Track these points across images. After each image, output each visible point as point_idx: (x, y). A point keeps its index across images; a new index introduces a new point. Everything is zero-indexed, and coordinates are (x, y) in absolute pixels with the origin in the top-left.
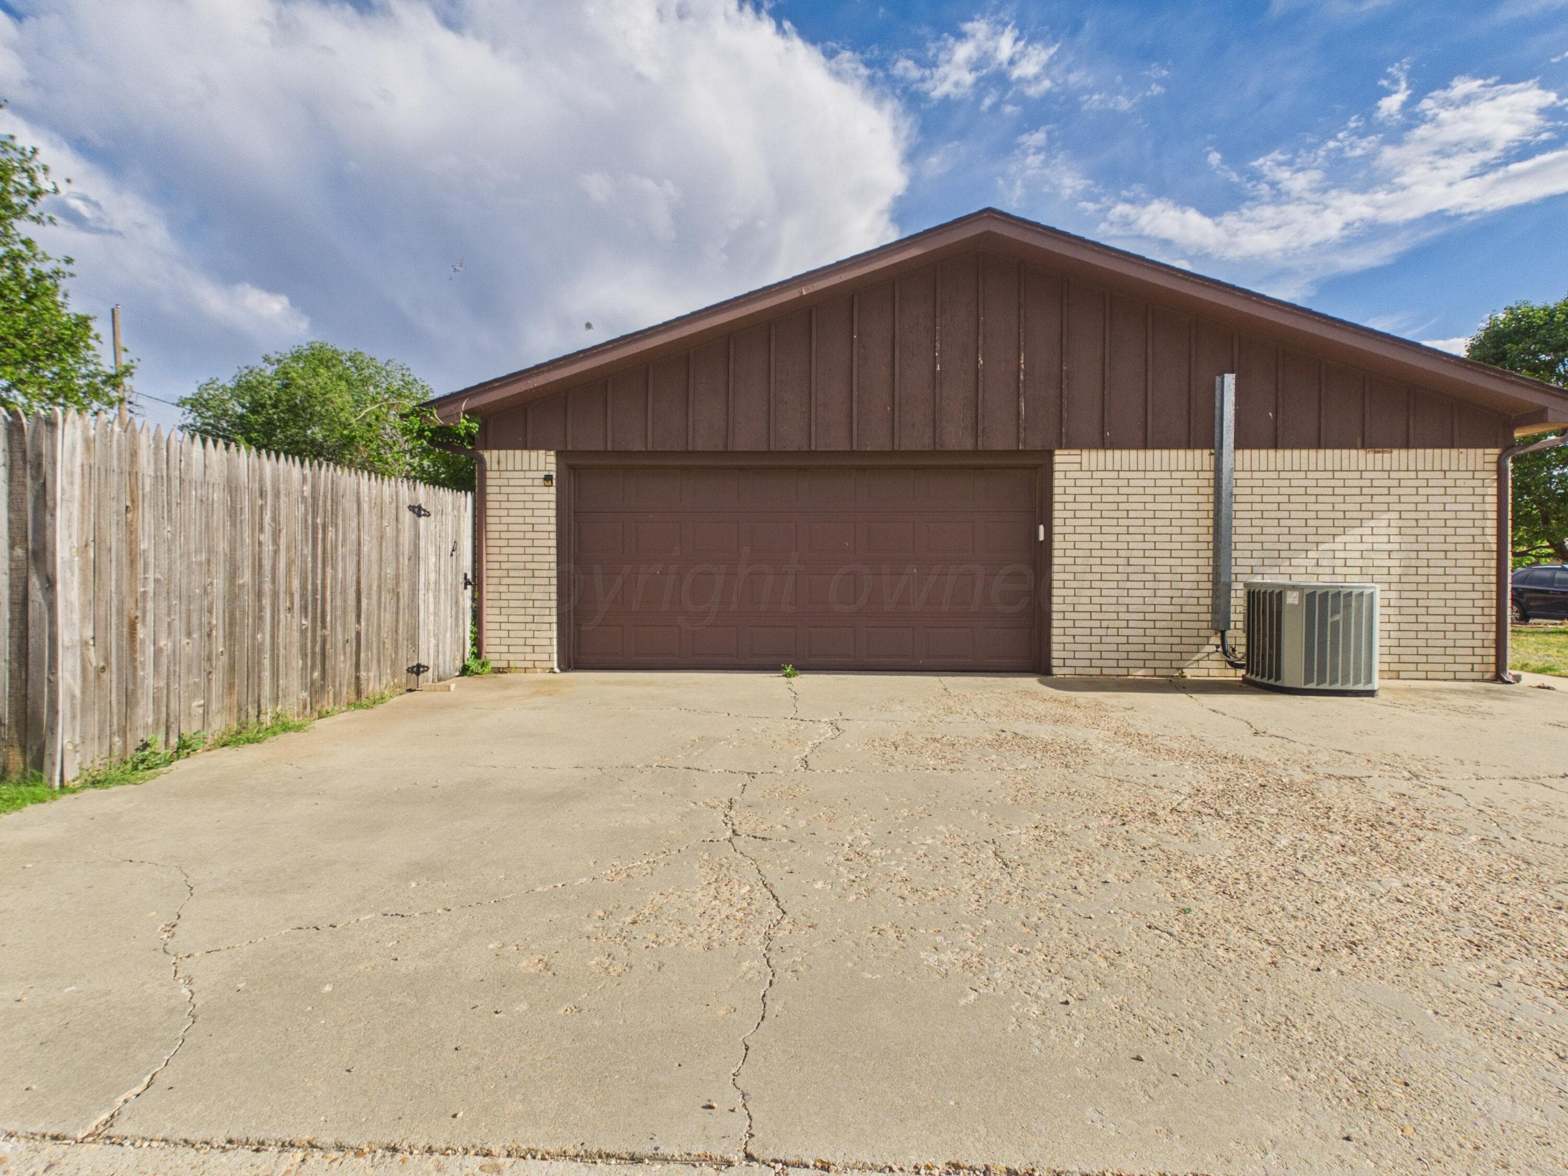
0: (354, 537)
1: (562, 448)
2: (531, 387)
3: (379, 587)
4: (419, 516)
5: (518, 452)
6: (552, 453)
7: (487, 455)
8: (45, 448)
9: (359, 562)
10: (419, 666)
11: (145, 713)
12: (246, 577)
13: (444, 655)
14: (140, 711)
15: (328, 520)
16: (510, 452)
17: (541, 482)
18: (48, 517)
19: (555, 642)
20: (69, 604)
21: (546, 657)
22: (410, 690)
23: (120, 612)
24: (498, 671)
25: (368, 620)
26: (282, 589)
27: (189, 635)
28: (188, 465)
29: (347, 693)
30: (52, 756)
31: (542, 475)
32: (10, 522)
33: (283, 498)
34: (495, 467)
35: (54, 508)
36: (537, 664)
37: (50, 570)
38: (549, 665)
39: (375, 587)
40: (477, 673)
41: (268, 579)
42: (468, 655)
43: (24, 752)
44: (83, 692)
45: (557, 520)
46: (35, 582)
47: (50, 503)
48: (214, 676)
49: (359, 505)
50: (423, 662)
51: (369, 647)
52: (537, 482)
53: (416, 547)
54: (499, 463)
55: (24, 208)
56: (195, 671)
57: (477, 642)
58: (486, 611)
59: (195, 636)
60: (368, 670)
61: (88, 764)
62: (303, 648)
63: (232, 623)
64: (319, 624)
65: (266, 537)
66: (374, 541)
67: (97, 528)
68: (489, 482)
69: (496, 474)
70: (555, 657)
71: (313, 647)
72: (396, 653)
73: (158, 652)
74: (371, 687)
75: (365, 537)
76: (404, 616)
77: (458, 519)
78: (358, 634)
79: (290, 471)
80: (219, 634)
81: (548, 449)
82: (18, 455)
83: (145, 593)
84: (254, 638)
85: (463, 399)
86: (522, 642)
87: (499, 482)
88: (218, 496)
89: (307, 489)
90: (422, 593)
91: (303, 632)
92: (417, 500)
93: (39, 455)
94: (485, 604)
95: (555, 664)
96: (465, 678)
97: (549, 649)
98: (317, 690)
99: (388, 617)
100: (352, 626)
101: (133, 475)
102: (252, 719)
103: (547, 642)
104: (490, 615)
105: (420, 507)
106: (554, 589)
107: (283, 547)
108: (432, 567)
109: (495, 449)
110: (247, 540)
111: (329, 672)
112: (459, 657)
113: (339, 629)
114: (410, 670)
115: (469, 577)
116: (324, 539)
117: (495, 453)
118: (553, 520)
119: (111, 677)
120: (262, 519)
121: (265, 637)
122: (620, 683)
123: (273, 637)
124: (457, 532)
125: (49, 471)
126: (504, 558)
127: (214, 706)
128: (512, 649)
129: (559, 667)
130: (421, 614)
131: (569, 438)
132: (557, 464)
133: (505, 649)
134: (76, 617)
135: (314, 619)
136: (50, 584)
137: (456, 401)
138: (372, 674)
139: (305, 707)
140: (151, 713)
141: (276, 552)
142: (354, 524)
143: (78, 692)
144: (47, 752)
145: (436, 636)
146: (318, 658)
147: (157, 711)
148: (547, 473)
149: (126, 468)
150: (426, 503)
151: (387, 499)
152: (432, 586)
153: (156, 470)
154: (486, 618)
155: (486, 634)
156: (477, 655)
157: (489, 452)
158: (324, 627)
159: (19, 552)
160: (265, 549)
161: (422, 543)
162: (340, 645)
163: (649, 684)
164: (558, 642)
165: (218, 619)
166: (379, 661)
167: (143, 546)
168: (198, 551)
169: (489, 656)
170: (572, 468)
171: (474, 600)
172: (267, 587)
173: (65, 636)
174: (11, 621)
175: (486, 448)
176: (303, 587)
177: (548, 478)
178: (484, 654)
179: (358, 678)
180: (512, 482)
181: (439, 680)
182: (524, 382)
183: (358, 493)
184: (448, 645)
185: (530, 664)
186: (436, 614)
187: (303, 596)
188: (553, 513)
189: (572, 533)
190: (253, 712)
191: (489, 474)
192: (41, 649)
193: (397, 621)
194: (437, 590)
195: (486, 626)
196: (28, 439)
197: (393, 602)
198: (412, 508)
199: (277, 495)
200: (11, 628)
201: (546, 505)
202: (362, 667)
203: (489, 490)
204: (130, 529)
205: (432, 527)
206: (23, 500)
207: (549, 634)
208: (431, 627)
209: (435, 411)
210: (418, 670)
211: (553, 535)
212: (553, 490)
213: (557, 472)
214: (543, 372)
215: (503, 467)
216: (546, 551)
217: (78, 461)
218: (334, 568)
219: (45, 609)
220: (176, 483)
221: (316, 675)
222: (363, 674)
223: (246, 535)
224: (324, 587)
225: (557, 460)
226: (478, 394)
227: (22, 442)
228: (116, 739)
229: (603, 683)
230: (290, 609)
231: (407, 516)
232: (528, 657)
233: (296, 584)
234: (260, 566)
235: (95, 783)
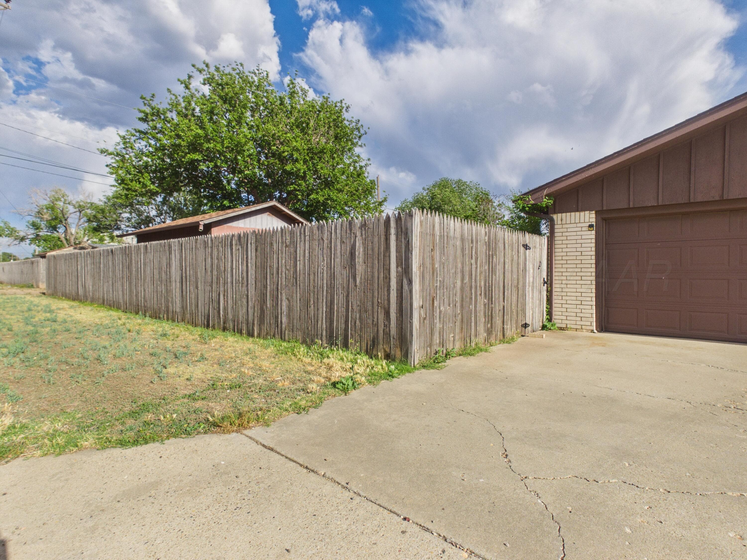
0: (503, 260)
1: (600, 209)
2: (584, 177)
3: (511, 285)
4: (526, 249)
5: (573, 214)
6: (594, 212)
7: (555, 216)
8: (409, 225)
9: (504, 273)
10: (526, 324)
11: (436, 339)
12: (467, 280)
13: (535, 320)
14: (435, 337)
15: (494, 252)
16: (568, 214)
17: (587, 229)
18: (410, 254)
19: (594, 316)
20: (416, 290)
21: (589, 324)
22: (523, 336)
23: (430, 294)
24: (561, 329)
25: (507, 300)
26: (478, 285)
27: (449, 305)
28: (449, 230)
29: (500, 335)
30: (411, 353)
31: (587, 225)
32: (397, 257)
33: (479, 243)
34: (559, 222)
35: (412, 251)
36: (583, 327)
37: (410, 276)
38: (591, 328)
39: (510, 285)
40: (550, 329)
41: (473, 281)
42: (545, 320)
43: (401, 351)
44: (420, 328)
45: (596, 249)
46: (405, 281)
47: (410, 249)
48: (457, 324)
49: (504, 245)
50: (528, 322)
51: (508, 314)
52: (583, 229)
53: (525, 264)
54: (562, 220)
55: (357, 143)
56: (451, 321)
57: (550, 313)
58: (554, 297)
59: (451, 306)
60: (507, 325)
61: (421, 359)
62: (485, 313)
63: (462, 301)
64: (490, 302)
65: (473, 261)
66: (510, 262)
67: (423, 259)
68: (556, 231)
69: (560, 226)
70: (594, 324)
71: (488, 312)
72: (517, 317)
73: (440, 312)
74: (508, 333)
75: (507, 260)
76: (520, 300)
77: (541, 250)
78: (504, 307)
79: (481, 230)
80: (458, 305)
81: (590, 210)
82: (400, 230)
83: (437, 286)
84: (469, 307)
85: (545, 189)
86: (575, 314)
87: (562, 230)
88: (458, 243)
89: (487, 238)
90: (527, 287)
91: (485, 305)
92: (526, 241)
93: (407, 229)
94: (554, 293)
95: (595, 329)
96: (544, 331)
97: (591, 320)
98: (489, 332)
99: (514, 298)
100: (502, 303)
101: (433, 235)
102: (469, 345)
103: (590, 315)
104: (556, 300)
105: (527, 245)
106: (594, 287)
107: (478, 266)
108: (531, 275)
109: (559, 213)
110: (467, 263)
111: (493, 324)
112: (541, 320)
113: (497, 304)
114: (522, 326)
115: (546, 280)
116: (492, 262)
117: (560, 215)
118: (594, 249)
119: (427, 322)
120: (472, 253)
121: (472, 307)
122: (643, 343)
123: (475, 307)
124: (541, 257)
125: (410, 235)
126: (564, 270)
127: (457, 337)
128: (568, 318)
129: (597, 330)
130: (527, 298)
131: (605, 202)
132: (596, 218)
133: (565, 318)
134: (418, 296)
135: (489, 300)
136: (410, 282)
137: (541, 190)
138: (508, 327)
139: (485, 341)
140: (438, 339)
141: (476, 268)
142: (503, 254)
143: (418, 328)
144: (409, 352)
145: (532, 309)
146: (490, 318)
147: (440, 339)
148: (590, 223)
149: (432, 232)
150: (529, 243)
151: (514, 242)
152: (531, 284)
153: (440, 233)
154: (554, 301)
155: (554, 309)
156: (550, 320)
157: (556, 215)
158: (492, 303)
159: (400, 269)
160: (473, 266)
161: (527, 263)
162: (497, 312)
163: (666, 345)
164: (596, 316)
165: (458, 299)
166: (511, 321)
167: (436, 266)
168: (452, 268)
169: (556, 321)
170: (604, 219)
171: (547, 291)
172: (473, 284)
173: (416, 304)
174: (397, 297)
175: (555, 213)
176: (485, 285)
177: (591, 226)
178: (553, 320)
179: (503, 328)
180: (569, 230)
181: (533, 331)
182: (580, 175)
183: (504, 239)
184: (537, 314)
185: (579, 327)
186: (532, 298)
187: (485, 288)
188: (594, 245)
189: (604, 256)
190: (469, 341)
191: (556, 227)
192: (407, 309)
193: (518, 301)
194: (533, 286)
195: (554, 305)
196: (403, 223)
197: (517, 292)
198: (523, 245)
199: (477, 242)
200: (397, 300)
201: (589, 241)
202: (505, 323)
203: (556, 235)
204: (432, 258)
205: (531, 255)
206: (401, 248)
207: (591, 311)
208: (530, 305)
209: (530, 197)
210: (525, 326)
211: (594, 257)
212: (594, 232)
213: (596, 222)
214: (591, 168)
215: (564, 222)
216: (589, 266)
217: (419, 230)
218: (495, 275)
219: (409, 292)
220: (446, 238)
221: (489, 325)
222: (505, 326)
223: (467, 260)
224: (492, 285)
225: (596, 216)
226: (553, 185)
227: (401, 224)
228: (428, 349)
229: (632, 342)
230: (481, 294)
231: (522, 249)
232: (578, 323)
233: (483, 283)
234: (471, 275)
235: (424, 367)
